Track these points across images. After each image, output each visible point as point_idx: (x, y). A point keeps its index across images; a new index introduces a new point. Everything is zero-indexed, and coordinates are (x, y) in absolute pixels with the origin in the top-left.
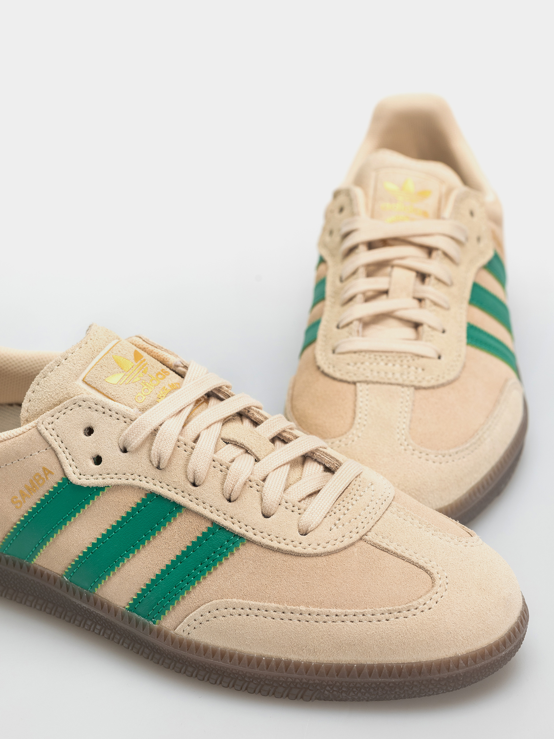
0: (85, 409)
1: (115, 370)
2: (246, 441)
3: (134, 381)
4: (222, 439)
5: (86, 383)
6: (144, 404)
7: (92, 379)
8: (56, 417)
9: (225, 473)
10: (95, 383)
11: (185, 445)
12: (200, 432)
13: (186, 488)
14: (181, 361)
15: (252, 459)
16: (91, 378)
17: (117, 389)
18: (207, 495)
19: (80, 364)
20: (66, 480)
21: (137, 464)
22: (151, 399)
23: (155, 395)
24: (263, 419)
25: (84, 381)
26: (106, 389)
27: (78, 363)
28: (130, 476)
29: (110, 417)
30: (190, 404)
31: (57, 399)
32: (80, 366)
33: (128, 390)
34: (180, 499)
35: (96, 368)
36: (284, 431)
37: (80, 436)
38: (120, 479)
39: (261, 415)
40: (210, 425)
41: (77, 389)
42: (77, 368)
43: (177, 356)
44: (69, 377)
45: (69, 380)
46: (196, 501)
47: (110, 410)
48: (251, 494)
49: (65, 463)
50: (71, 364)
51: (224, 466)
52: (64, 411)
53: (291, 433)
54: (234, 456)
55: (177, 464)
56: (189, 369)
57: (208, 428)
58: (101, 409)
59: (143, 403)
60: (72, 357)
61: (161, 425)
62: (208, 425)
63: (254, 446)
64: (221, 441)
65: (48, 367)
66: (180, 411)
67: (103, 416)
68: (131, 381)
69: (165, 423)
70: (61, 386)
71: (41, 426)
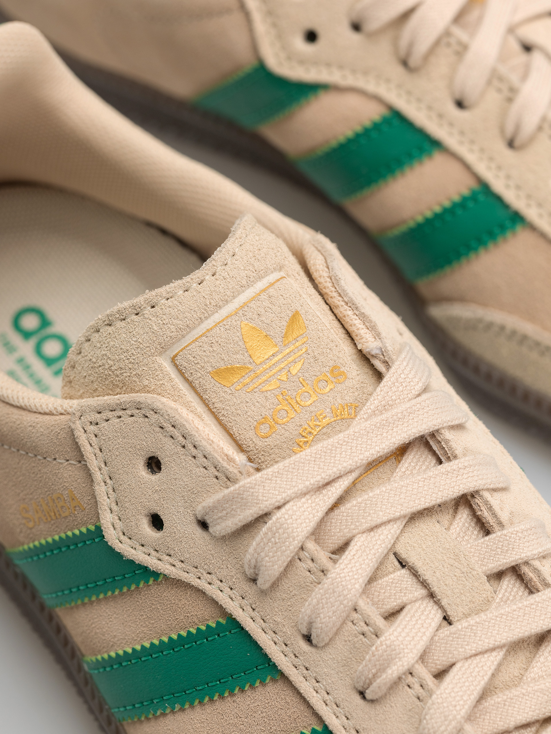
0: (153, 427)
1: (235, 356)
2: (435, 579)
3: (264, 389)
4: (395, 554)
5: (176, 366)
6: (268, 443)
7: (187, 363)
8: (104, 416)
9: (368, 642)
10: (192, 373)
11: (312, 560)
12: (354, 536)
13: (293, 642)
14: (381, 349)
15: (437, 616)
16: (187, 361)
17: (228, 397)
18: (325, 670)
19: (173, 327)
20: (99, 532)
21: (221, 561)
22: (287, 434)
23: (296, 428)
24: (494, 524)
25: (173, 360)
26: (208, 392)
27: (171, 323)
28: (205, 574)
29: (193, 459)
30: (351, 472)
31: (120, 377)
32: (173, 330)
33: (247, 405)
34: (277, 657)
35: (201, 344)
36: (526, 563)
37: (136, 469)
38: (188, 572)
39: (492, 514)
40: (377, 527)
41: (156, 374)
42: (166, 333)
43: (378, 335)
44: (148, 345)
45: (147, 351)
46: (304, 672)
47: (195, 446)
48: (404, 702)
49: (103, 505)
50: (158, 322)
51: (371, 629)
52: (121, 413)
53: (537, 570)
54: (405, 599)
55: (289, 592)
56: (392, 370)
57: (371, 529)
58: (181, 438)
59: (267, 440)
60: (163, 307)
61: (279, 508)
62: (373, 524)
63: (449, 593)
64: (392, 557)
65: (119, 311)
66: (328, 484)
67: (182, 452)
68: (260, 387)
69: (287, 507)
70: (130, 356)
71: (77, 422)
